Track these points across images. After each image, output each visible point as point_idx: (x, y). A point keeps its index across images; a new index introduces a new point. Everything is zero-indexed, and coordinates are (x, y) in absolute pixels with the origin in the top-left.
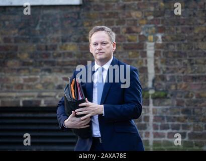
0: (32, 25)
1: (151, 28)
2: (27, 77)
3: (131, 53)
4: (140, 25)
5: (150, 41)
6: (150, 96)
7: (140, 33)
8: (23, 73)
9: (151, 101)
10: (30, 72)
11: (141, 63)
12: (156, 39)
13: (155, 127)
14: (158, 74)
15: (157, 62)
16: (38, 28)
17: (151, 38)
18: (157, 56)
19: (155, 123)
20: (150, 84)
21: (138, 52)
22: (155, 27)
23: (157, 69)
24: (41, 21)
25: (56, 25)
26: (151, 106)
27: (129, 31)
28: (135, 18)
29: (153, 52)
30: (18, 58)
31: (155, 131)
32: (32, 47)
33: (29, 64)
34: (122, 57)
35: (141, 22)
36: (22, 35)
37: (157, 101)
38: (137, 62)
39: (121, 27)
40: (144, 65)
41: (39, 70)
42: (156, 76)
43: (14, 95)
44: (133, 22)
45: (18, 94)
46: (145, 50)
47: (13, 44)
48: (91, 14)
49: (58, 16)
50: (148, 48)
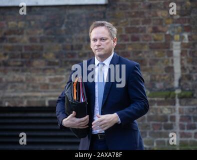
0: (58, 25)
1: (177, 27)
2: (52, 77)
3: (157, 53)
4: (166, 24)
5: (177, 41)
6: (177, 96)
7: (166, 32)
8: (48, 73)
9: (177, 100)
10: (56, 72)
11: (167, 63)
12: (182, 38)
13: (182, 127)
14: (184, 74)
15: (183, 62)
16: (63, 28)
17: (177, 37)
18: (184, 56)
19: (181, 123)
20: (176, 84)
21: (164, 52)
22: (181, 26)
23: (183, 69)
24: (66, 20)
25: (82, 25)
26: (178, 106)
27: (155, 30)
28: (161, 17)
29: (179, 51)
30: (43, 58)
31: (182, 131)
32: (57, 47)
33: (54, 64)
34: (148, 56)
35: (167, 21)
36: (47, 35)
37: (183, 101)
38: (163, 62)
39: (147, 26)
40: (170, 65)
41: (65, 70)
42: (182, 75)
43: (39, 94)
44: (159, 21)
45: (44, 94)
46: (171, 49)
47: (39, 44)
48: (117, 14)
49: (84, 16)
50: (174, 47)
